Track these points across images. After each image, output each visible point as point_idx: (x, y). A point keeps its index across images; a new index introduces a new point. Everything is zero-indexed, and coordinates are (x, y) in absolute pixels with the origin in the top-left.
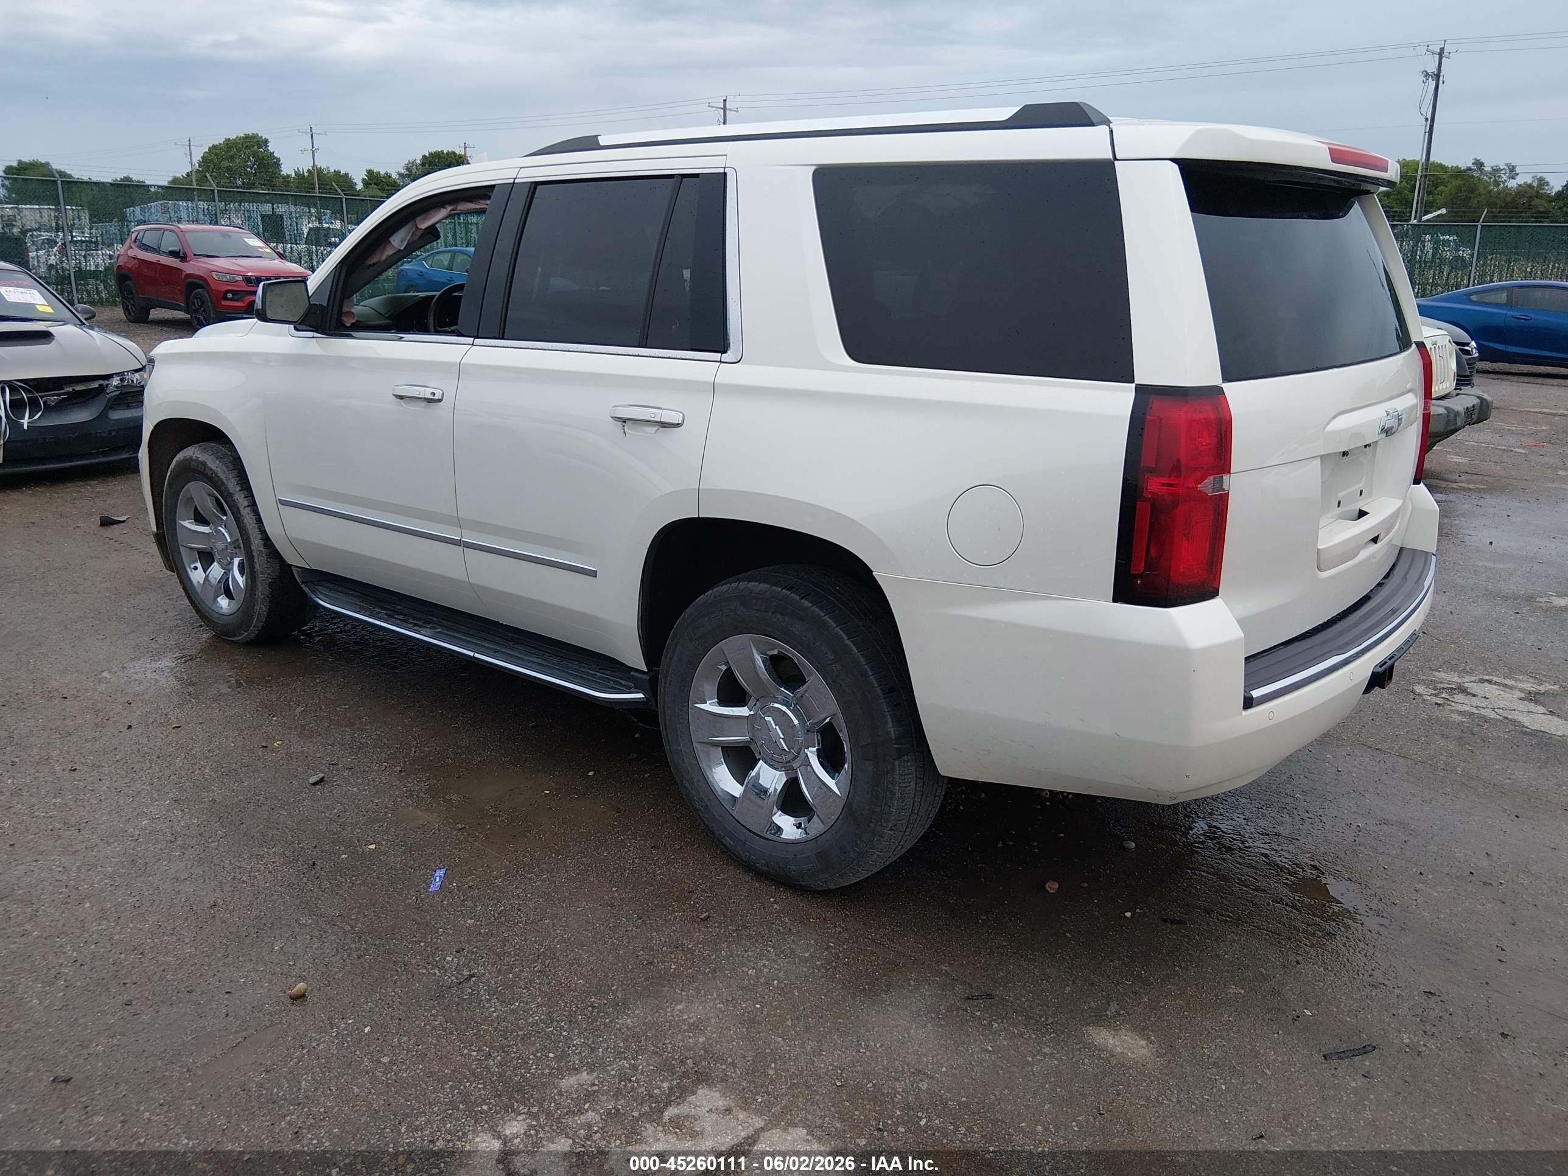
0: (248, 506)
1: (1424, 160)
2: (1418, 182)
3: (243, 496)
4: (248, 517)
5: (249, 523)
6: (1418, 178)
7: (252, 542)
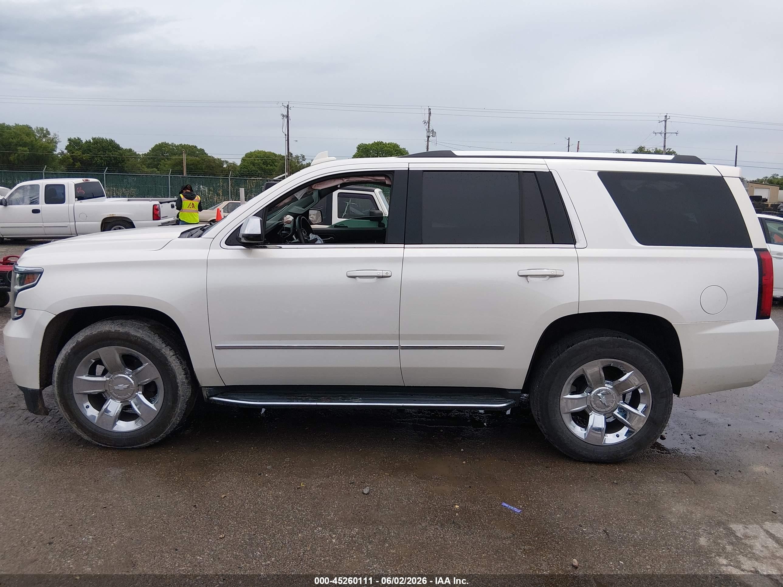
0: (173, 355)
1: (287, 154)
2: (286, 162)
3: (169, 349)
4: (174, 362)
5: (175, 366)
6: (286, 160)
7: (178, 377)
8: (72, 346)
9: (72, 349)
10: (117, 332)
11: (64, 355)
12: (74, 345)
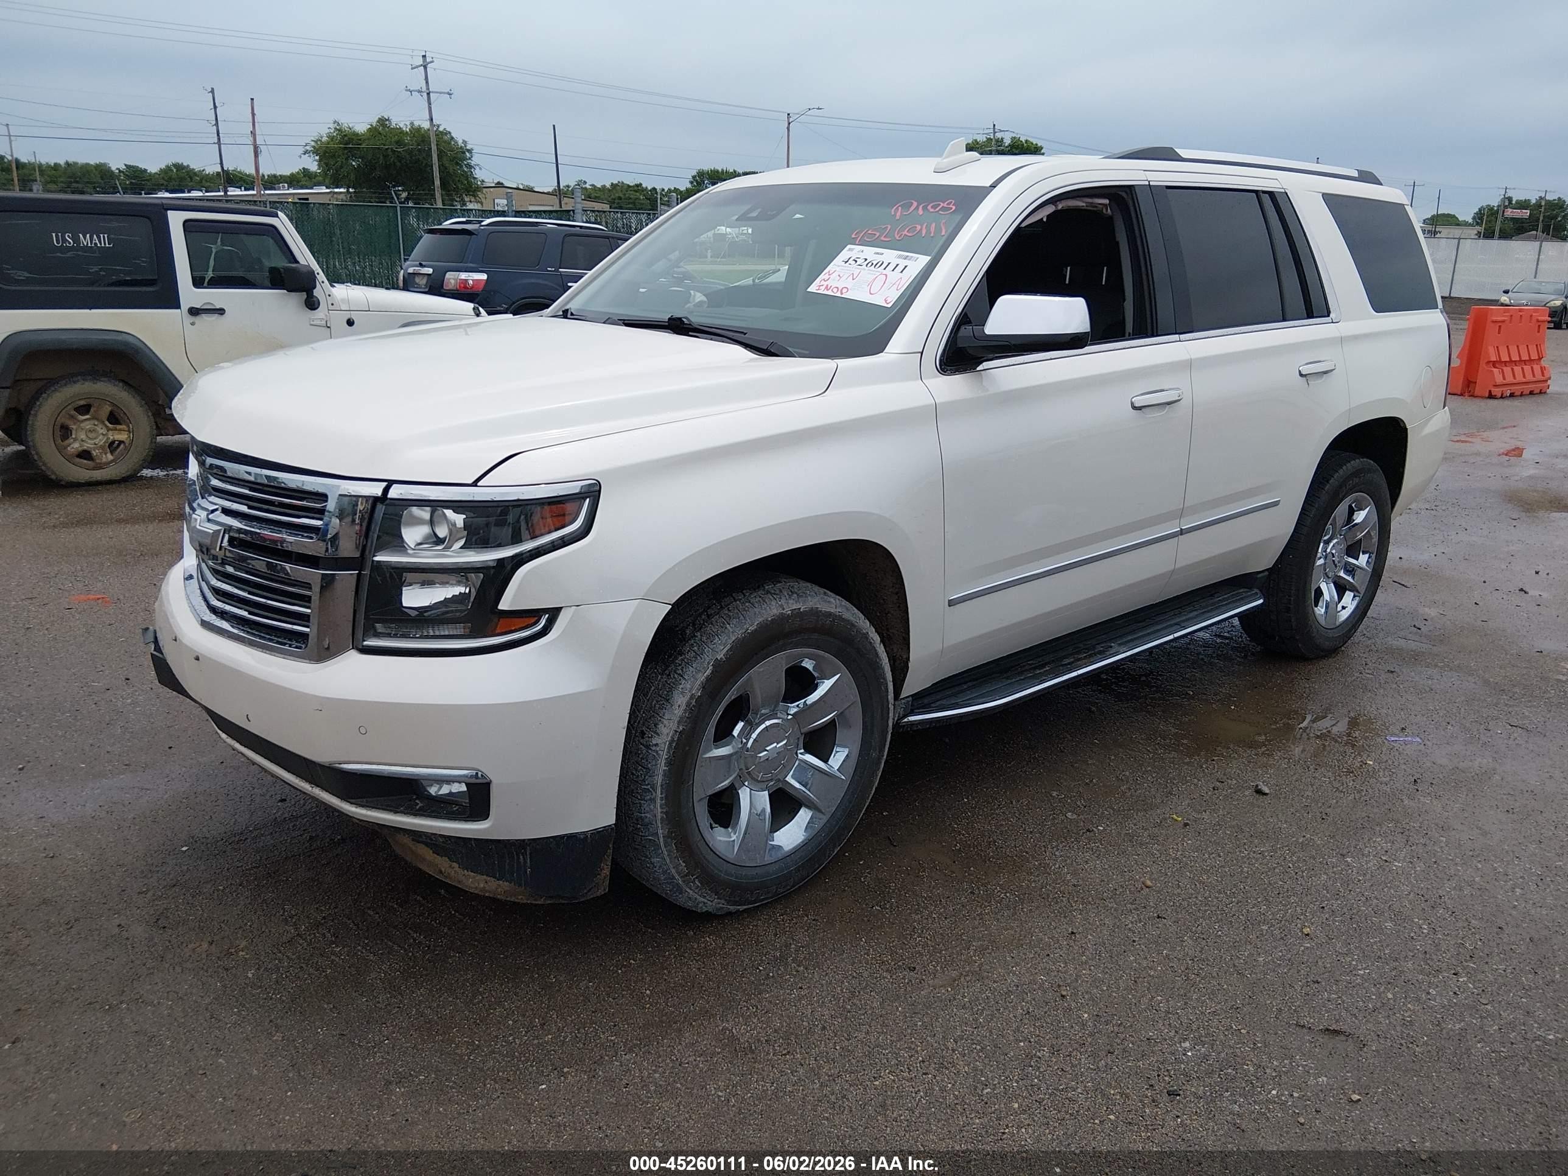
8: (702, 678)
9: (704, 687)
10: (796, 613)
11: (684, 707)
12: (708, 672)
